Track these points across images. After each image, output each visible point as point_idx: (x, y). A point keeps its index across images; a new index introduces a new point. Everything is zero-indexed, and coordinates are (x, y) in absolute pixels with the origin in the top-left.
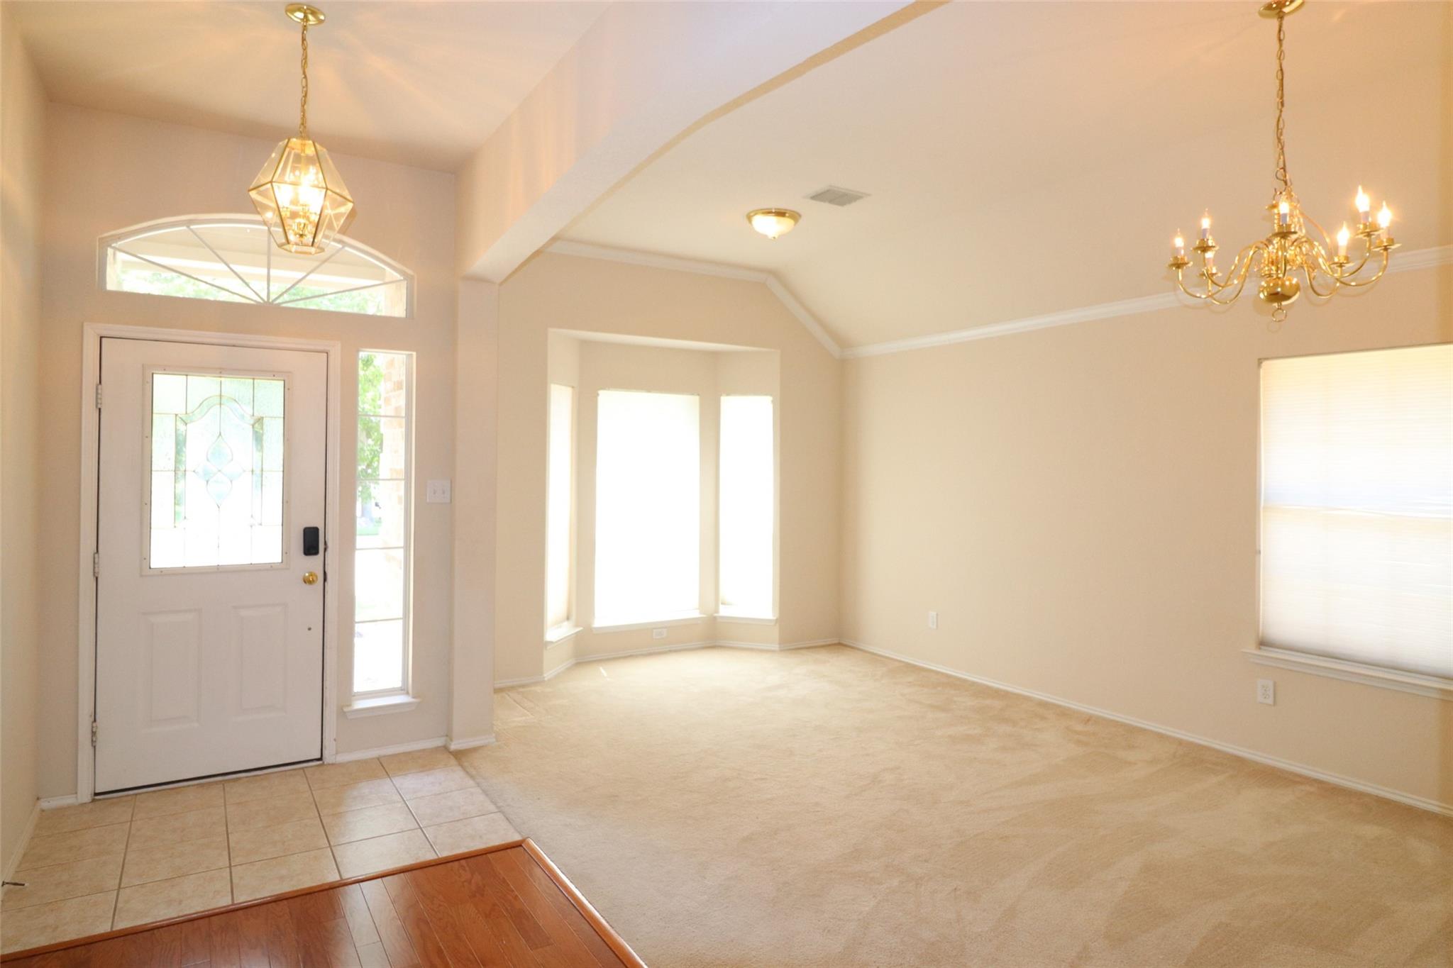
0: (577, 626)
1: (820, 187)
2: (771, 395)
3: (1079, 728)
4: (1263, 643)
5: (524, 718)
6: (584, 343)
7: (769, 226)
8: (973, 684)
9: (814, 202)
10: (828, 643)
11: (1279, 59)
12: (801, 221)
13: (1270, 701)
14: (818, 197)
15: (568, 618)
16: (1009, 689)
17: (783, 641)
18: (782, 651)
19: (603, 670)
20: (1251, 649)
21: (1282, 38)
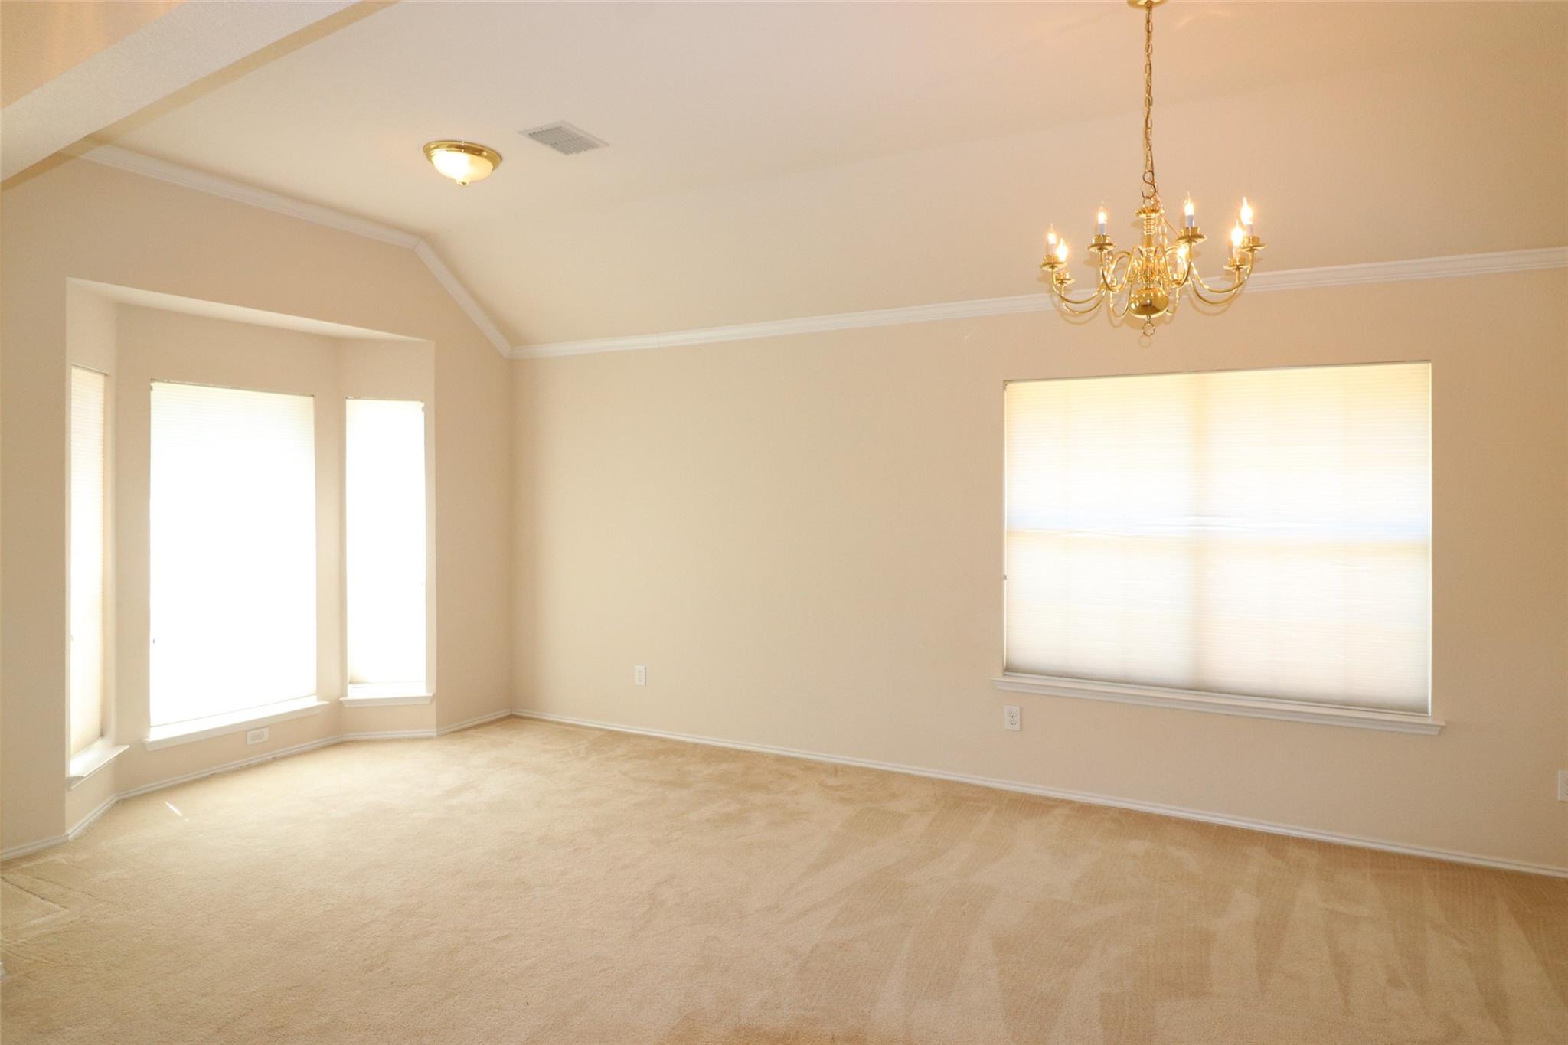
0: (118, 744)
1: (545, 120)
2: (422, 401)
3: (832, 781)
4: (1009, 669)
5: (49, 917)
6: (125, 310)
7: (455, 166)
8: (695, 746)
9: (531, 142)
10: (493, 718)
11: (1147, 51)
12: (503, 166)
13: (1017, 727)
14: (541, 136)
15: (102, 735)
16: (738, 747)
17: (440, 724)
18: (442, 735)
19: (173, 807)
20: (998, 676)
21: (1150, 30)
